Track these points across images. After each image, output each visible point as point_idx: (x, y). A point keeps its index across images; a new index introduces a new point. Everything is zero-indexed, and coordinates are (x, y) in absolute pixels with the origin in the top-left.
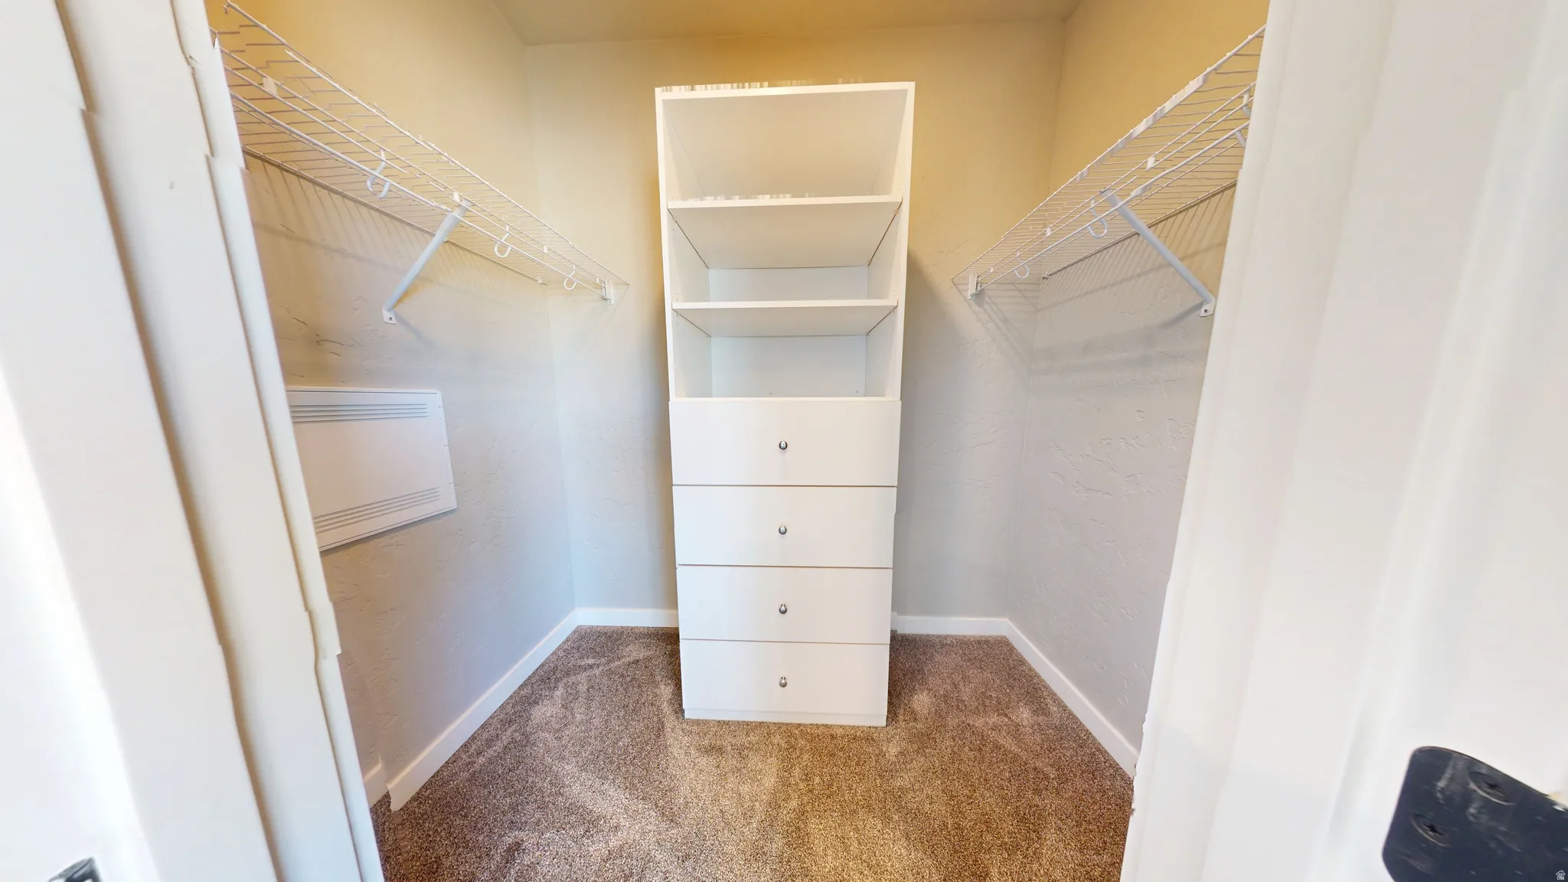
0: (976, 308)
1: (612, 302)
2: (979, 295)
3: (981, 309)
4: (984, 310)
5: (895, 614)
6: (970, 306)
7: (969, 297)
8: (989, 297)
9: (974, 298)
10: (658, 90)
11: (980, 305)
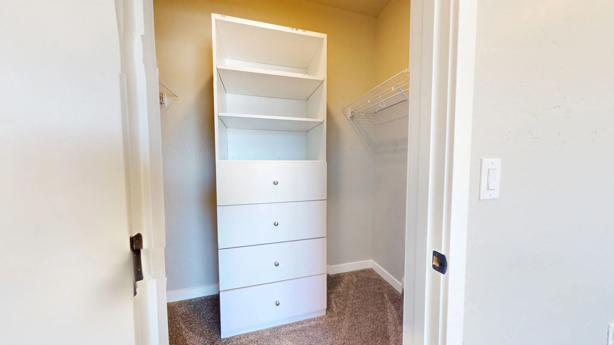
0: (351, 122)
1: (166, 105)
2: (352, 117)
3: (353, 122)
4: (354, 123)
5: (328, 265)
6: (349, 121)
7: (349, 118)
8: (356, 118)
9: (351, 118)
10: (212, 14)
11: (353, 121)
